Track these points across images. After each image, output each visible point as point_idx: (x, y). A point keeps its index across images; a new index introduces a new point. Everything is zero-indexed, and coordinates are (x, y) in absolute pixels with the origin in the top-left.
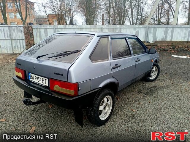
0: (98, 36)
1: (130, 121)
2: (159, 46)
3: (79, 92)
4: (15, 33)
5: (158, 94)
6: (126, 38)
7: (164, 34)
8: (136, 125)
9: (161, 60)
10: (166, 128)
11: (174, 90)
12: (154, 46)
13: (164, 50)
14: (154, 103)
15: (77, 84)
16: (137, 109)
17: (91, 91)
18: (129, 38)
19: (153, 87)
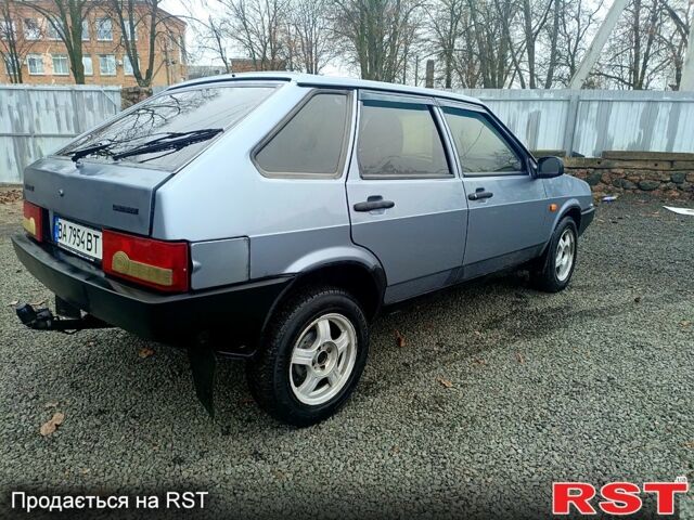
0: (301, 85)
1: (420, 419)
2: (621, 171)
3: (194, 276)
4: (93, 112)
5: (565, 336)
6: (435, 109)
7: (641, 127)
8: (440, 433)
9: (621, 222)
10: (556, 454)
11: (636, 324)
12: (599, 172)
13: (640, 187)
14: (537, 363)
15: (184, 246)
16: (465, 379)
17: (250, 281)
18: (447, 110)
19: (553, 311)
